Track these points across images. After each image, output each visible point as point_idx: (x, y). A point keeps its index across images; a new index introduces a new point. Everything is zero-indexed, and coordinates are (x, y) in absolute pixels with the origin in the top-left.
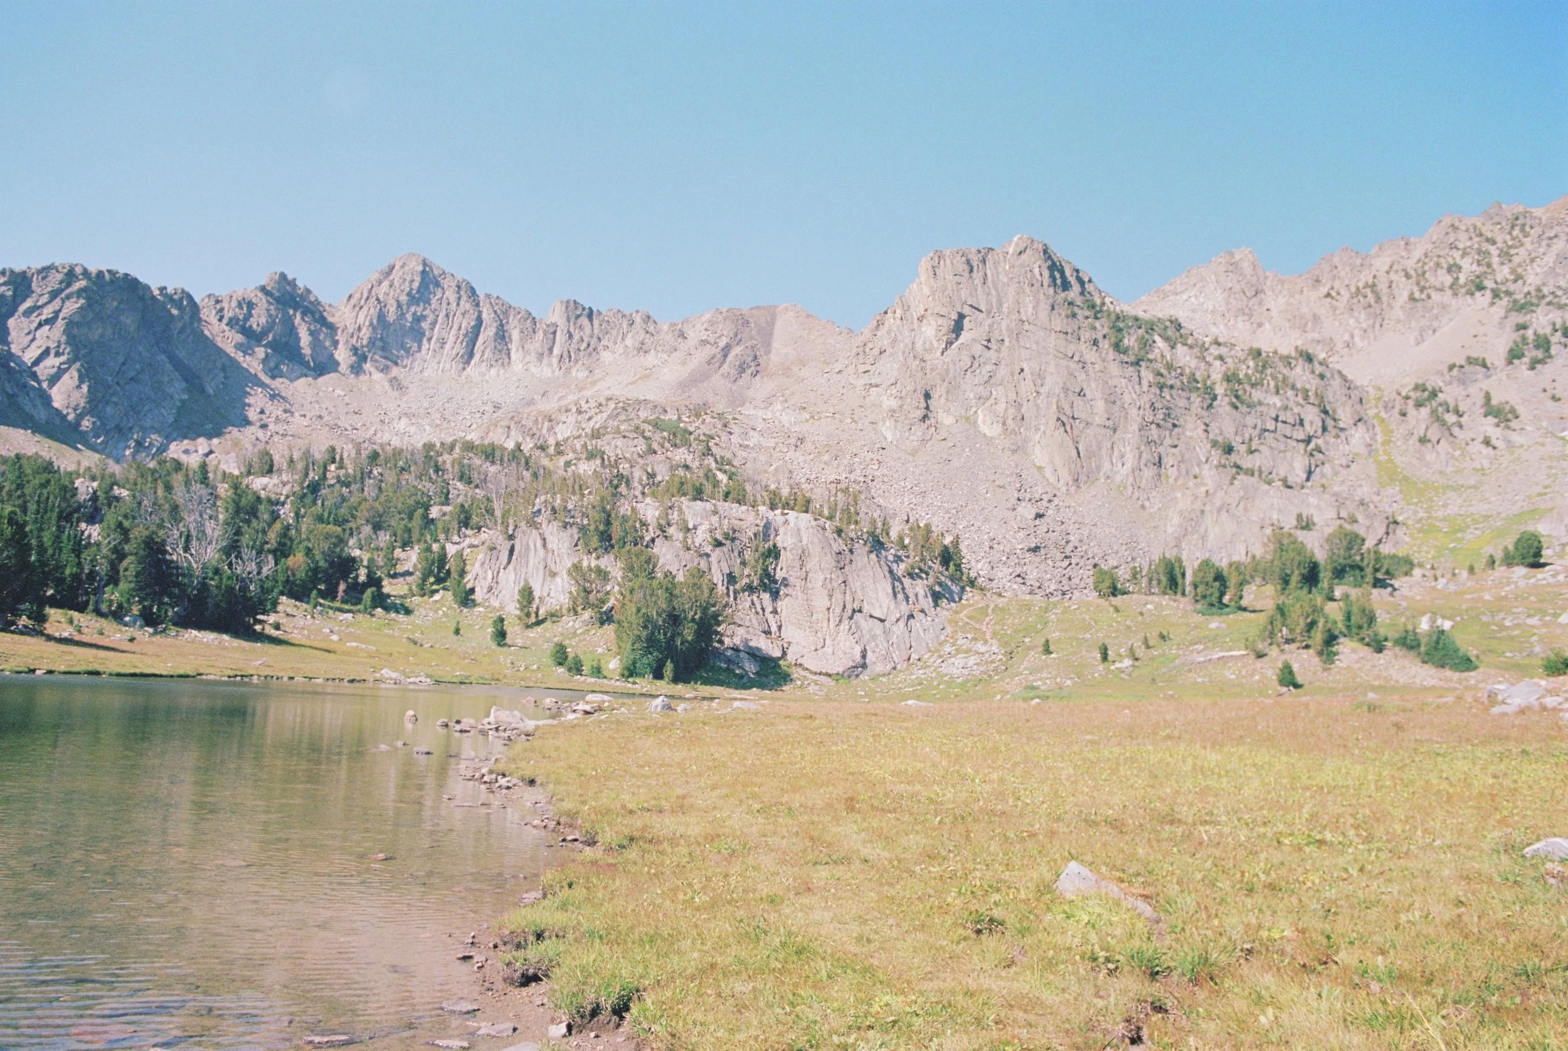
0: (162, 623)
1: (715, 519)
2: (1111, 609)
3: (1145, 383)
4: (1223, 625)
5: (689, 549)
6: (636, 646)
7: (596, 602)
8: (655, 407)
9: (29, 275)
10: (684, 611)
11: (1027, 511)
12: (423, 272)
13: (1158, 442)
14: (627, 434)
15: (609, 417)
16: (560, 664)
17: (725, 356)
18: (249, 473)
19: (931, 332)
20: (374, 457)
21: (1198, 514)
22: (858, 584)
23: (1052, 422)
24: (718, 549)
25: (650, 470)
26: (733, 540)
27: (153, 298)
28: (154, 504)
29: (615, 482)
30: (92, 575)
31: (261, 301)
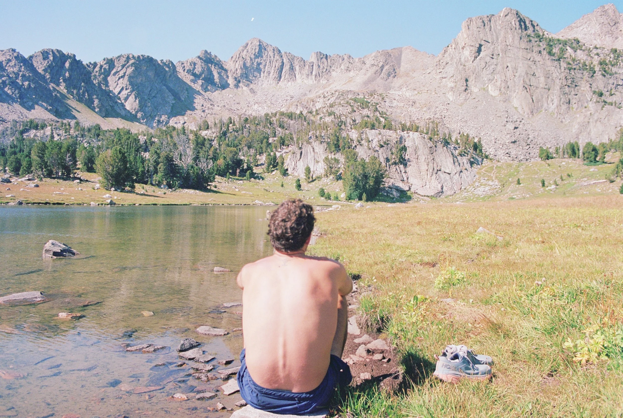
0: (174, 187)
1: (380, 137)
2: (547, 165)
3: (562, 68)
4: (596, 170)
5: (370, 149)
6: (351, 188)
7: (335, 172)
8: (355, 93)
9: (113, 59)
10: (369, 173)
11: (511, 126)
12: (260, 45)
13: (569, 93)
14: (344, 105)
15: (336, 98)
16: (322, 196)
17: (382, 70)
18: (200, 130)
19: (468, 53)
20: (246, 120)
21: (587, 123)
22: (439, 160)
23: (521, 88)
24: (382, 149)
25: (353, 119)
26: (388, 144)
27: (159, 64)
28: (167, 143)
29: (340, 124)
30: (148, 171)
31: (199, 62)
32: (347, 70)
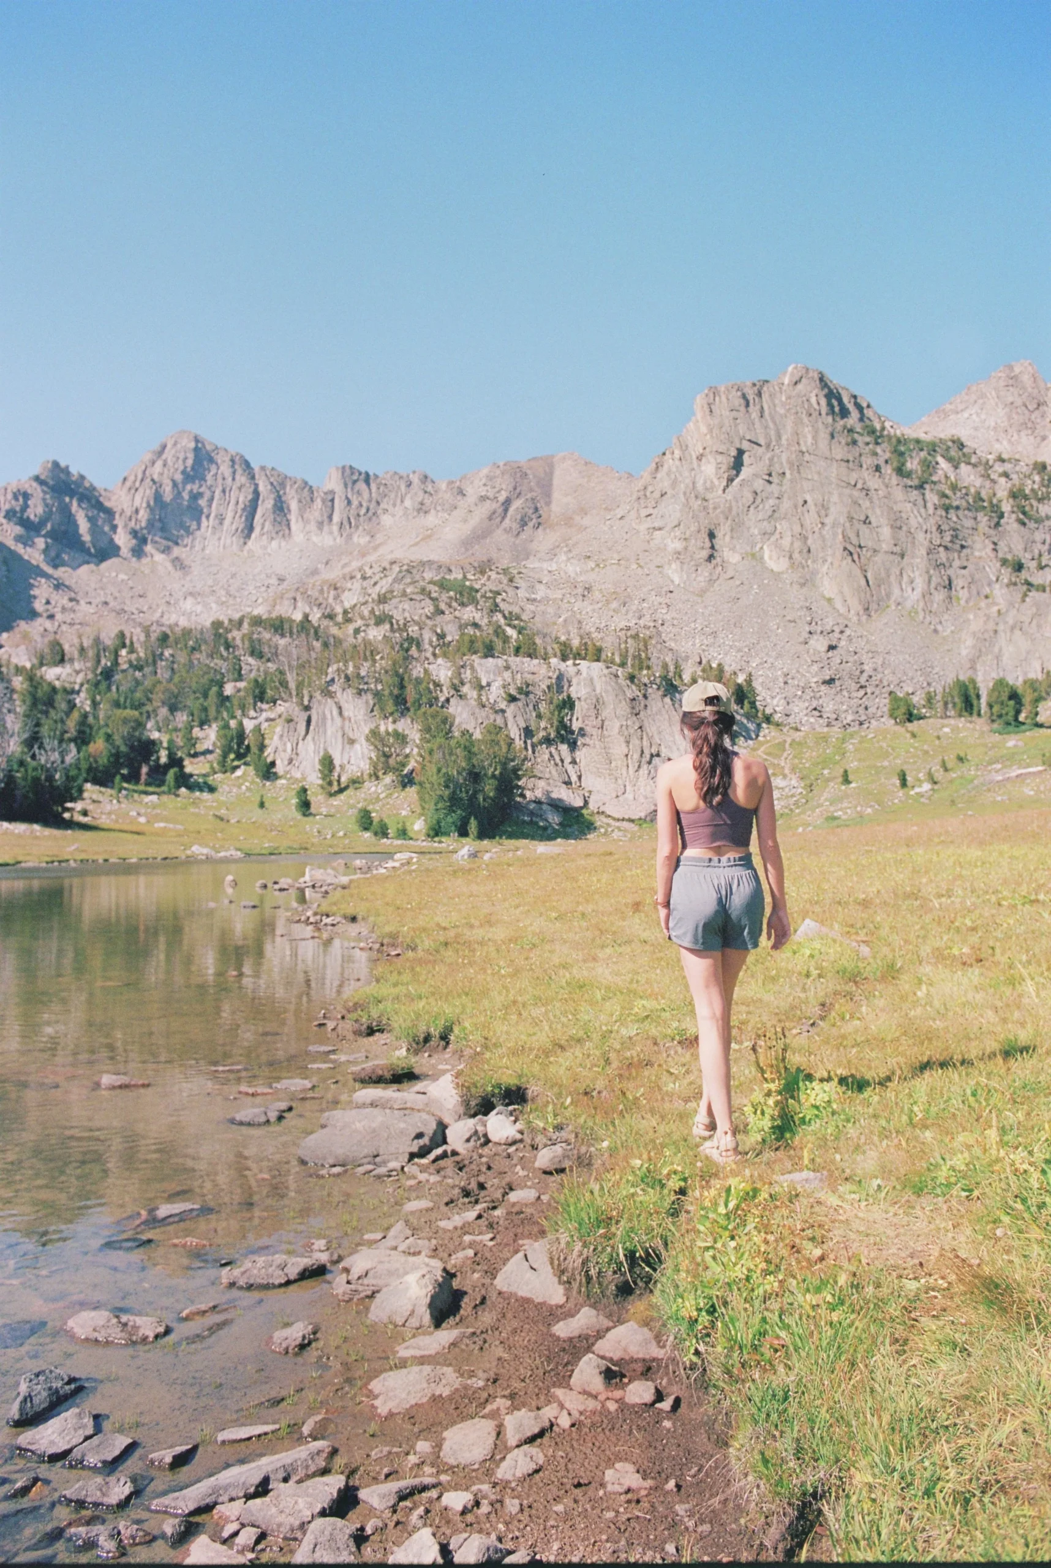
1: (507, 675)
2: (908, 735)
3: (930, 505)
4: (1020, 743)
5: (484, 706)
6: (440, 805)
7: (397, 766)
8: (440, 567)
10: (484, 768)
11: (819, 644)
12: (196, 450)
13: (947, 565)
14: (414, 597)
15: (395, 581)
16: (366, 829)
17: (506, 510)
18: (42, 664)
19: (711, 470)
20: (164, 638)
21: (992, 634)
22: (654, 729)
23: (839, 552)
24: (512, 705)
25: (439, 631)
26: (527, 694)
29: (406, 645)
31: (36, 491)
32: (419, 511)
